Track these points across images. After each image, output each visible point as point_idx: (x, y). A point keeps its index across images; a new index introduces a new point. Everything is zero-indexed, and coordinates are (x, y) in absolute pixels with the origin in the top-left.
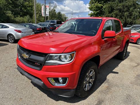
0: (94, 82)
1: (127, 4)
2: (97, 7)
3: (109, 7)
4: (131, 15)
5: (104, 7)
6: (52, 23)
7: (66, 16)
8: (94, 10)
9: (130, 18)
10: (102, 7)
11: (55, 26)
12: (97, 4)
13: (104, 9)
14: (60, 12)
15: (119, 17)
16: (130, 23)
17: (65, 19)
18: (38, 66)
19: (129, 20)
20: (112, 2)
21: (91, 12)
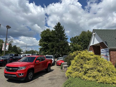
0: (32, 77)
1: (61, 44)
2: (44, 44)
3: (51, 45)
4: (64, 50)
5: (48, 44)
6: (11, 56)
7: (21, 49)
8: (43, 46)
9: (64, 51)
10: (47, 44)
11: (14, 58)
12: (44, 42)
13: (49, 46)
14: (16, 46)
15: (58, 50)
16: (64, 54)
17: (20, 51)
18: (15, 71)
19: (64, 53)
20: (53, 42)
21: (40, 47)
